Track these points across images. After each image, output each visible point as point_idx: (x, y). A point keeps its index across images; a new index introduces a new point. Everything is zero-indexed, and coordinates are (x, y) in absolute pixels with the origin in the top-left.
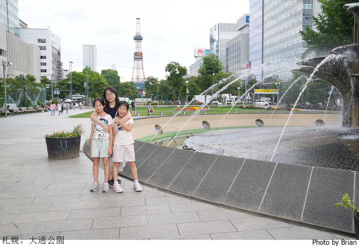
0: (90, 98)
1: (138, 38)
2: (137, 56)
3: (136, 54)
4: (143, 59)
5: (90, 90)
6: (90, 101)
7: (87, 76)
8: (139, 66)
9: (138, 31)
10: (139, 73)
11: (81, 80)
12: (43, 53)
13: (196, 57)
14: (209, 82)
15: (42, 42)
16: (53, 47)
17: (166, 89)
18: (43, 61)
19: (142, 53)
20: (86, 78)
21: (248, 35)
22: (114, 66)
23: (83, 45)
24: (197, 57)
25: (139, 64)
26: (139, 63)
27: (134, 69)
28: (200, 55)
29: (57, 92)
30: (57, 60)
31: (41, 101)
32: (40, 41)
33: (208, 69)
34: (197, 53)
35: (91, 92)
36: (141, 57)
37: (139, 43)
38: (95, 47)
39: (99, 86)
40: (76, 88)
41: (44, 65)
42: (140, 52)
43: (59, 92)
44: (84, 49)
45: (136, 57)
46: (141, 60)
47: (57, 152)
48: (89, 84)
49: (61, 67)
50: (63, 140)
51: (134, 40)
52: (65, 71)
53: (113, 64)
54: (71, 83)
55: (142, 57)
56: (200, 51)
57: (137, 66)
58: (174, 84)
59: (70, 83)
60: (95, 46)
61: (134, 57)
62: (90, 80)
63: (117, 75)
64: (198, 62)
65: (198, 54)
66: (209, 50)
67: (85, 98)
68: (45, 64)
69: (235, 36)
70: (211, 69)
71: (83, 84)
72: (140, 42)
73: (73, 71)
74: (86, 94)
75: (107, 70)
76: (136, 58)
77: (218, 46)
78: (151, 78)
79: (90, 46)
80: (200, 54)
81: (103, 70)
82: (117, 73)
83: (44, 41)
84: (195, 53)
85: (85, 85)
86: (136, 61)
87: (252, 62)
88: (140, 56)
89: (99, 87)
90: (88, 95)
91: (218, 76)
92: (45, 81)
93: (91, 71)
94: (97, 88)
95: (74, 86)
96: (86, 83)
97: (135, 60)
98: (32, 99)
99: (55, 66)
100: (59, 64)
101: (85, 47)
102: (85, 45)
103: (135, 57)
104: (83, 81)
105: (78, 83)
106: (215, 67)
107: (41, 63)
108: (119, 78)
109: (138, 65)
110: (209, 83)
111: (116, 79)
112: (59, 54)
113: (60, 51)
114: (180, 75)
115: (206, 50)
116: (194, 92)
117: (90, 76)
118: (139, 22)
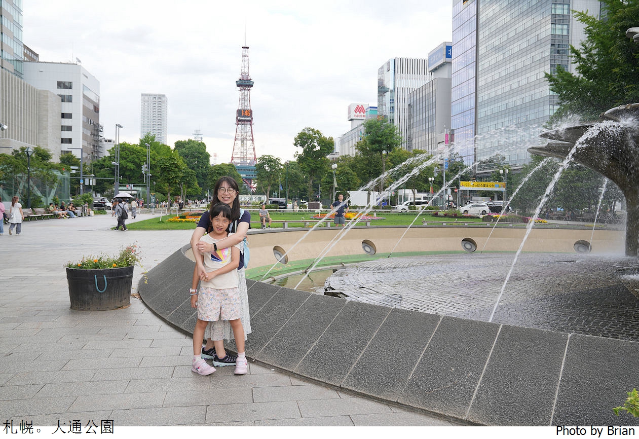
0: (153, 194)
1: (245, 84)
2: (243, 117)
3: (240, 112)
4: (253, 122)
5: (153, 178)
6: (152, 198)
7: (148, 151)
8: (245, 134)
9: (246, 70)
10: (245, 148)
11: (137, 160)
12: (67, 108)
13: (351, 120)
14: (375, 166)
15: (66, 87)
16: (85, 97)
17: (296, 178)
18: (66, 122)
19: (251, 112)
20: (146, 156)
21: (449, 81)
22: (199, 134)
23: (142, 95)
24: (354, 120)
25: (245, 131)
26: (245, 129)
27: (235, 140)
28: (359, 116)
29: (91, 181)
30: (92, 122)
31: (60, 197)
32: (60, 85)
33: (373, 142)
34: (353, 113)
35: (155, 183)
36: (250, 119)
37: (246, 92)
38: (163, 99)
39: (169, 171)
40: (127, 173)
41: (67, 130)
42: (248, 108)
43: (95, 180)
44: (144, 101)
45: (241, 118)
46: (249, 123)
47: (87, 297)
48: (152, 167)
49: (100, 134)
50: (101, 273)
51: (237, 86)
52: (106, 141)
53: (196, 131)
54: (118, 165)
55: (252, 119)
56: (359, 109)
57: (242, 135)
58: (310, 169)
59: (116, 164)
60: (164, 96)
61: (237, 118)
62: (154, 159)
63: (205, 151)
64: (356, 130)
65: (357, 114)
66: (376, 108)
67: (144, 193)
68: (69, 128)
69: (423, 83)
70: (380, 142)
71: (139, 166)
72: (249, 90)
73: (121, 142)
74: (145, 186)
75: (185, 141)
76: (239, 120)
77: (393, 100)
78: (267, 157)
79: (155, 96)
80: (360, 114)
81: (178, 142)
82: (205, 147)
83: (69, 86)
84: (349, 113)
85: (144, 168)
86: (240, 126)
87: (455, 131)
88: (248, 117)
89: (170, 173)
90: (148, 188)
91: (392, 155)
92: (68, 160)
93: (156, 142)
94: (166, 174)
95: (123, 169)
96: (145, 166)
97: (238, 124)
98: (44, 193)
99: (88, 133)
100: (96, 129)
101: (146, 98)
102: (146, 95)
103: (239, 118)
104: (141, 161)
105: (131, 166)
106: (386, 139)
107: (62, 126)
108: (207, 156)
109: (243, 133)
110: (375, 170)
111: (202, 159)
112: (97, 110)
113: (98, 105)
114: (321, 154)
115: (371, 107)
116: (348, 186)
117: (154, 152)
118: (246, 54)
